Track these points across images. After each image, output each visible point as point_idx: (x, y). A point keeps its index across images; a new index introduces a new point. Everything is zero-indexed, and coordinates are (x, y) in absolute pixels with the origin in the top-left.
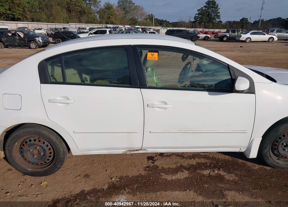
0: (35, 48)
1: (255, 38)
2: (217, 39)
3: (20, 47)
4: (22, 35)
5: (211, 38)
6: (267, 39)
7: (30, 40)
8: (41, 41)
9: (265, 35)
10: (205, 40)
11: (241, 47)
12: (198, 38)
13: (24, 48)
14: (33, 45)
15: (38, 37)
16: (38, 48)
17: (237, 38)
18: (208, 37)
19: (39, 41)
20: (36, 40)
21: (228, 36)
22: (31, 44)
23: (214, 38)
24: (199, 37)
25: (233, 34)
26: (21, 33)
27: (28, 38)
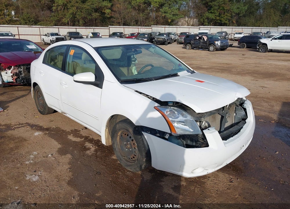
0: (213, 51)
3: (202, 49)
4: (206, 38)
7: (210, 43)
8: (219, 45)
13: (205, 50)
14: (211, 48)
15: (218, 41)
16: (216, 51)
19: (217, 44)
20: (215, 43)
22: (211, 47)
26: (206, 37)
27: (209, 42)
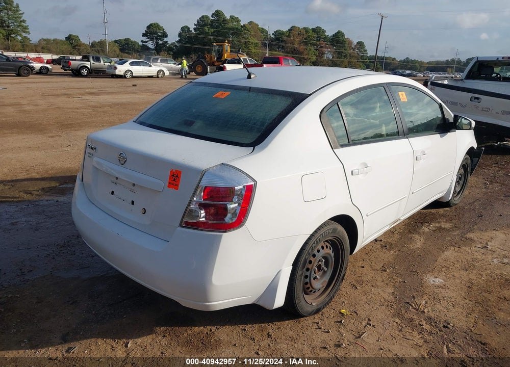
1: (138, 70)
2: (68, 71)
5: (53, 71)
6: (155, 73)
9: (151, 66)
10: (43, 73)
11: (133, 85)
12: (32, 70)
17: (108, 71)
18: (47, 67)
21: (89, 67)
23: (63, 71)
24: (32, 68)
25: (97, 64)
